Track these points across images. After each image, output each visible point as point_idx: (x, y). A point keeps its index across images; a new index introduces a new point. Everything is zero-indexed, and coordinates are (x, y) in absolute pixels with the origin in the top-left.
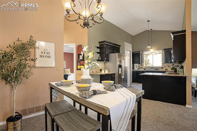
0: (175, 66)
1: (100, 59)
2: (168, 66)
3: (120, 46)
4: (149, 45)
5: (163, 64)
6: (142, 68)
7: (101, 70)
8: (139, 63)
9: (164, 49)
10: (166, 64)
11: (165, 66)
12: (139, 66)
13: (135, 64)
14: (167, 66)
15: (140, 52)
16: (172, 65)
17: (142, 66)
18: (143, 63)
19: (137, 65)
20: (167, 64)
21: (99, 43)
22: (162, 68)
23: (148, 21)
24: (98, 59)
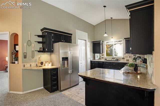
0: (137, 57)
1: (42, 50)
2: (130, 57)
3: (71, 34)
4: (106, 33)
5: (124, 54)
6: (103, 58)
7: (42, 63)
8: (100, 53)
9: (125, 39)
10: (127, 55)
11: (126, 56)
12: (100, 56)
13: (96, 54)
14: (128, 57)
15: (100, 41)
16: (134, 56)
17: (103, 56)
18: (104, 52)
19: (98, 55)
20: (129, 54)
21: (42, 30)
22: (123, 58)
24: (40, 50)
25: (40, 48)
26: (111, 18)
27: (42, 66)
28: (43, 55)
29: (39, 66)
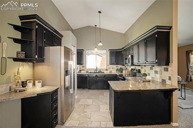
2: (113, 68)
4: (100, 42)
5: (108, 65)
6: (83, 70)
7: (24, 84)
9: (110, 50)
10: (110, 66)
11: (109, 68)
12: (80, 68)
14: (111, 68)
16: (116, 67)
17: (84, 68)
22: (107, 70)
23: (100, 12)
24: (17, 56)
25: (18, 53)
26: (96, 26)
27: (25, 91)
28: (22, 67)
29: (20, 91)
